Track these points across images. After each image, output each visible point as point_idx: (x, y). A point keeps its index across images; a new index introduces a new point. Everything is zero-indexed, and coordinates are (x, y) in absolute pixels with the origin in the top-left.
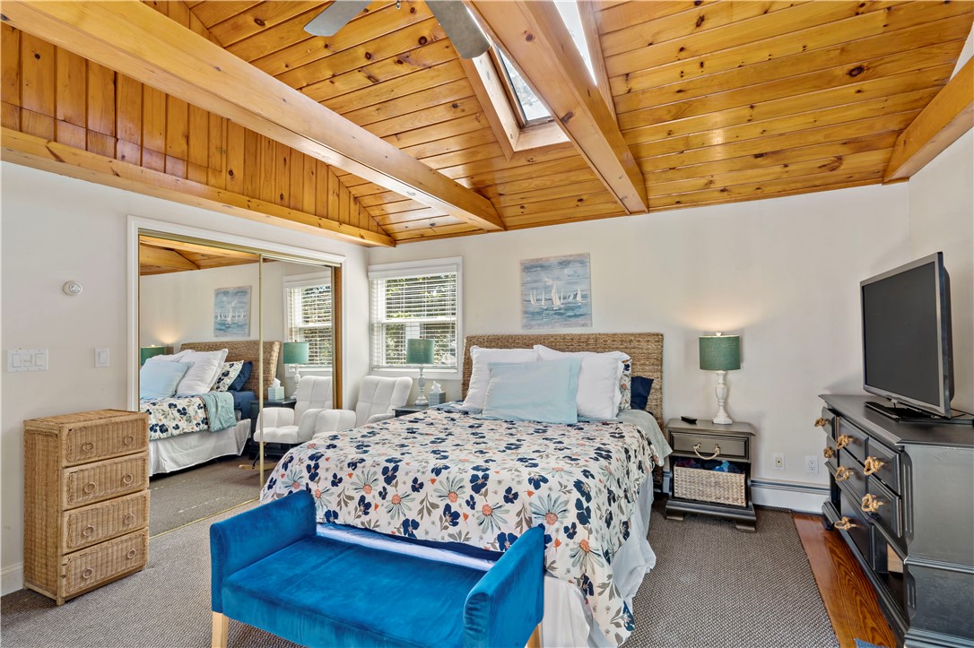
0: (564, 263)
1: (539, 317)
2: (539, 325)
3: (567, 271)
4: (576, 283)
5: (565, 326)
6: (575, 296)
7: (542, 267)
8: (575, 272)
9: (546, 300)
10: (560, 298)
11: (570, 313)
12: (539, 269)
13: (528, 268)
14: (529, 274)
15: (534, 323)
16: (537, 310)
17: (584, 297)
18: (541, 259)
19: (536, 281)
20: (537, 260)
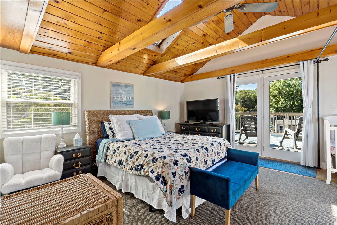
0: (127, 86)
1: (118, 104)
2: (118, 107)
3: (127, 89)
4: (130, 93)
5: (127, 108)
6: (130, 98)
7: (119, 85)
8: (130, 90)
9: (120, 98)
10: (125, 98)
11: (128, 103)
12: (118, 86)
13: (114, 85)
14: (114, 87)
15: (116, 106)
16: (117, 101)
17: (132, 98)
18: (119, 83)
19: (117, 91)
20: (117, 83)
